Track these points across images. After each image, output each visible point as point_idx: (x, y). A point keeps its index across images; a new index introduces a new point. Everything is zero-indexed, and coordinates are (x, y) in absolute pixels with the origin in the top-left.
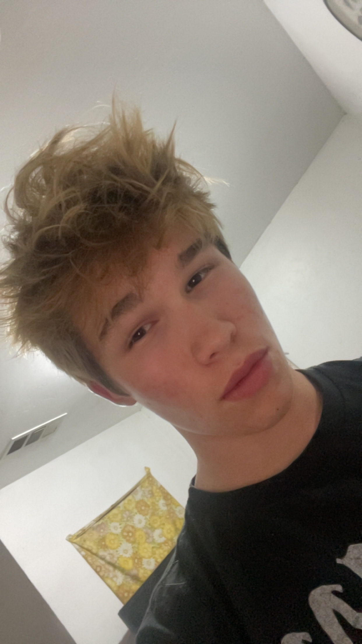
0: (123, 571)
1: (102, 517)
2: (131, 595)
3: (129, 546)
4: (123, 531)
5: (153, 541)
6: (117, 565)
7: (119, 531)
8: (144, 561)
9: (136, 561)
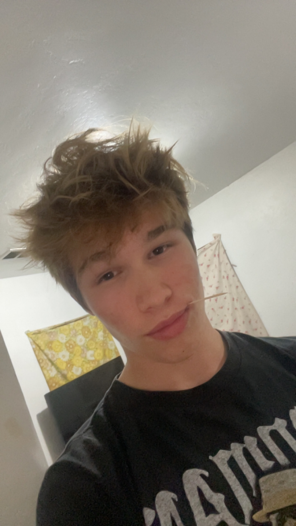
0: (57, 368)
1: (55, 327)
2: (57, 387)
3: (68, 354)
4: (67, 342)
5: (85, 357)
6: (55, 363)
7: (64, 341)
8: (74, 368)
9: (69, 366)
